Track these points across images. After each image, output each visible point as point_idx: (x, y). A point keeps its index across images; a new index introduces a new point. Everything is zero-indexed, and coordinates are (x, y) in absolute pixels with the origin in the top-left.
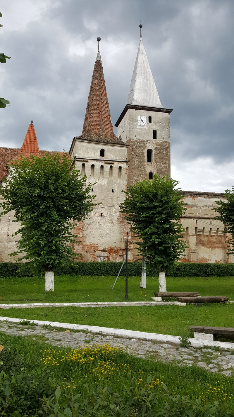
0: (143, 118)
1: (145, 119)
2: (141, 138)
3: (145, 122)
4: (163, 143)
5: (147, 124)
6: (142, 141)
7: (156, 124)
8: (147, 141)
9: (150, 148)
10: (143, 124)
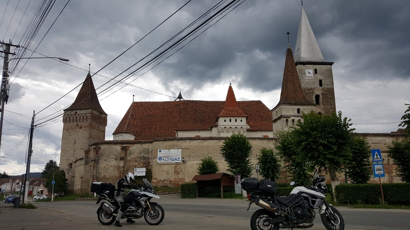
0: (309, 71)
1: (312, 71)
2: (309, 87)
3: (312, 74)
4: (328, 89)
5: (314, 75)
6: (310, 89)
7: (321, 75)
8: (314, 88)
9: (317, 94)
10: (310, 75)
